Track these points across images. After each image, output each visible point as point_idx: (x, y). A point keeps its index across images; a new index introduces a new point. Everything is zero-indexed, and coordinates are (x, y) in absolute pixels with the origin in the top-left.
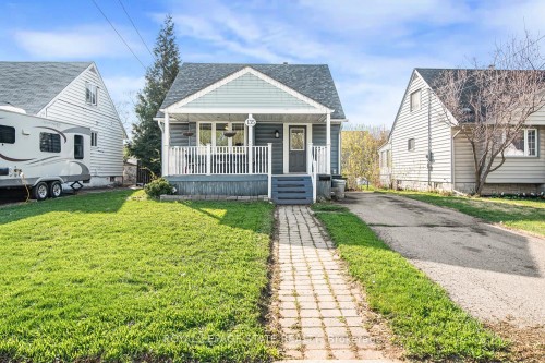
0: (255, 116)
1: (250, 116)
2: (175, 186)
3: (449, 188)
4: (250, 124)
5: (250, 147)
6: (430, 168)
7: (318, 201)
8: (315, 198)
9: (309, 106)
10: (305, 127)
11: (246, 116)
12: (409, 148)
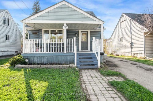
0: (67, 24)
1: (65, 25)
2: (28, 59)
3: (143, 56)
4: (65, 28)
5: (65, 39)
6: (132, 48)
7: (101, 67)
8: (99, 65)
9: (93, 20)
10: (87, 32)
11: (63, 24)
12: (120, 41)
